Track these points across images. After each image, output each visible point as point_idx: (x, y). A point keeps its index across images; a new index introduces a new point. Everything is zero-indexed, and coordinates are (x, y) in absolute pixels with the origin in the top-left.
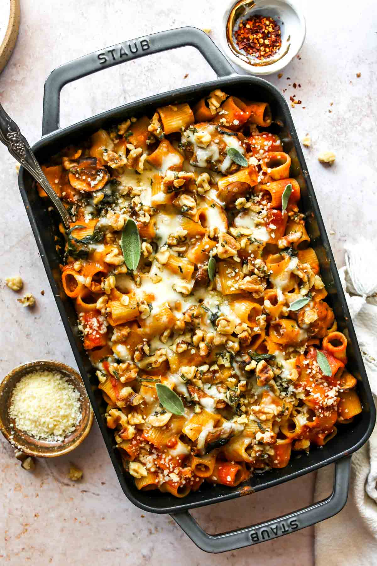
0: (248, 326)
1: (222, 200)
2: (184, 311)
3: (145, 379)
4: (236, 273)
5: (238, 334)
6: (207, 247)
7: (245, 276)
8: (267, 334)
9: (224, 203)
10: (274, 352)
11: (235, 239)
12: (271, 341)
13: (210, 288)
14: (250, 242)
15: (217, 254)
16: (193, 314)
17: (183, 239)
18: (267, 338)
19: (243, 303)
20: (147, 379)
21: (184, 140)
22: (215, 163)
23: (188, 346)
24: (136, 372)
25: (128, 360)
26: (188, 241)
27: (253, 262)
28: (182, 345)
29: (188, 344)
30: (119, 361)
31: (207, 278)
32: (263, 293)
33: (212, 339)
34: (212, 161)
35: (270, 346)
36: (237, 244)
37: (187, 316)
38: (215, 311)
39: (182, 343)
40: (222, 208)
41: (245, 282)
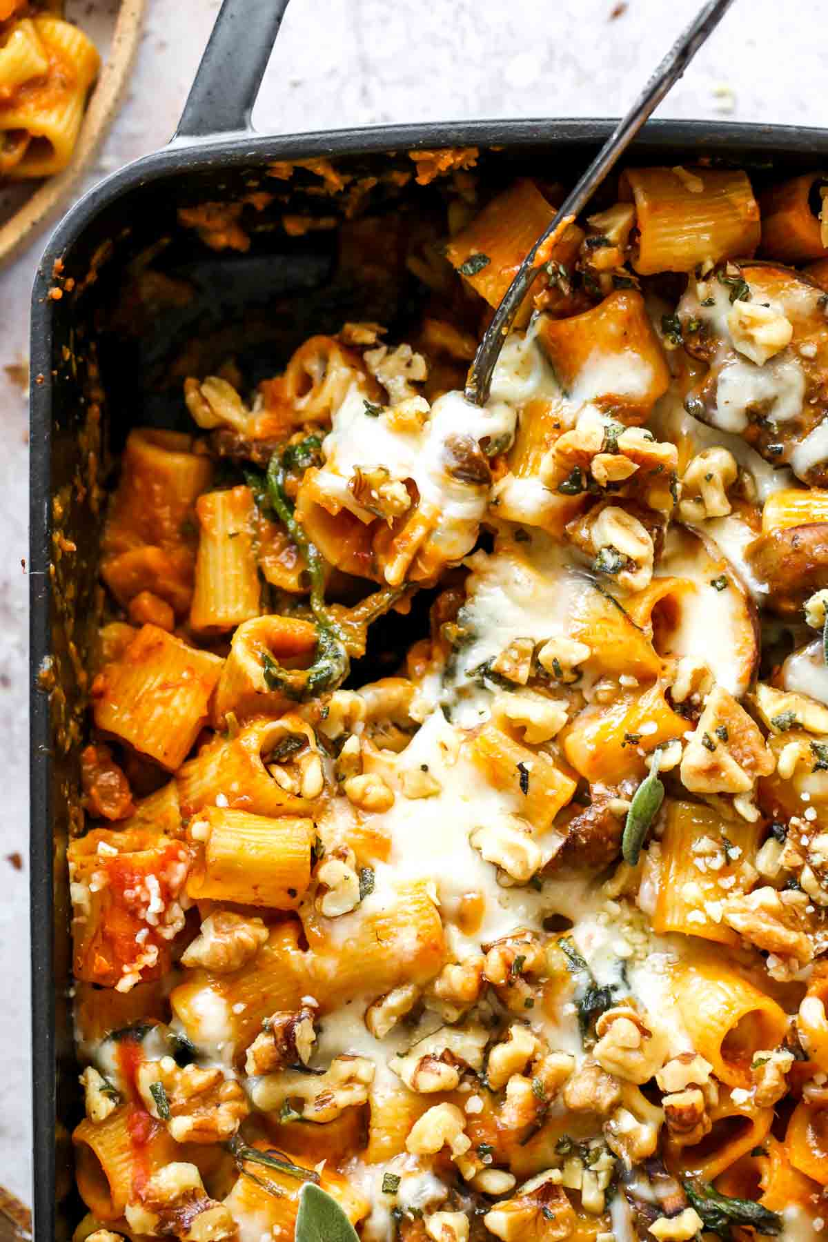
0: (712, 1075)
1: (762, 576)
2: (488, 937)
3: (260, 1155)
4: (728, 860)
5: (666, 1094)
6: (648, 729)
7: (760, 883)
8: (779, 1131)
9: (765, 588)
10: (782, 1206)
11: (765, 731)
12: (787, 1164)
13: (612, 888)
14: (816, 760)
15: (677, 767)
16: (521, 960)
17: (568, 676)
18: (771, 1144)
19: (720, 984)
20: (270, 1159)
21: (688, 310)
22: (776, 431)
23: (462, 1080)
24: (237, 1114)
25: (220, 1060)
26: (584, 684)
27: (804, 841)
28: (443, 1067)
29: (467, 1071)
30: (185, 1054)
31: (611, 845)
32: (809, 968)
33: (561, 1080)
34: (771, 419)
35: (774, 1176)
36: (766, 756)
37: (494, 957)
38: (607, 976)
39: (442, 1059)
40: (749, 600)
41: (753, 907)
